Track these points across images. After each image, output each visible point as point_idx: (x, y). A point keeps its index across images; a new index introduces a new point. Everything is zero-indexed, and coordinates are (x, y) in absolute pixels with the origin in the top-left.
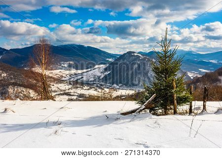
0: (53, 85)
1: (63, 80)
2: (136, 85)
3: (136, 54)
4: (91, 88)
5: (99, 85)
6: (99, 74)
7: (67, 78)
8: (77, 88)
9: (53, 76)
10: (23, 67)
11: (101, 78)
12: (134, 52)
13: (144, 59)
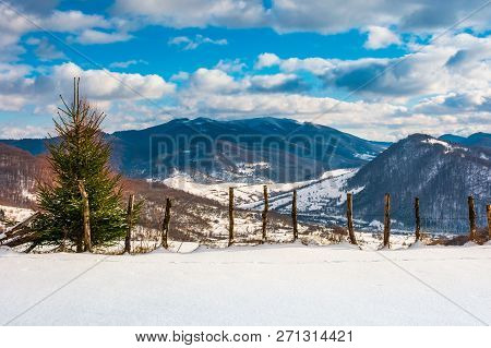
0: (216, 222)
1: (241, 210)
2: (434, 224)
3: (432, 141)
4: (312, 229)
5: (333, 222)
6: (334, 194)
7: (252, 204)
8: (277, 228)
9: (217, 199)
10: (145, 176)
11: (338, 204)
12: (427, 137)
13: (456, 154)
